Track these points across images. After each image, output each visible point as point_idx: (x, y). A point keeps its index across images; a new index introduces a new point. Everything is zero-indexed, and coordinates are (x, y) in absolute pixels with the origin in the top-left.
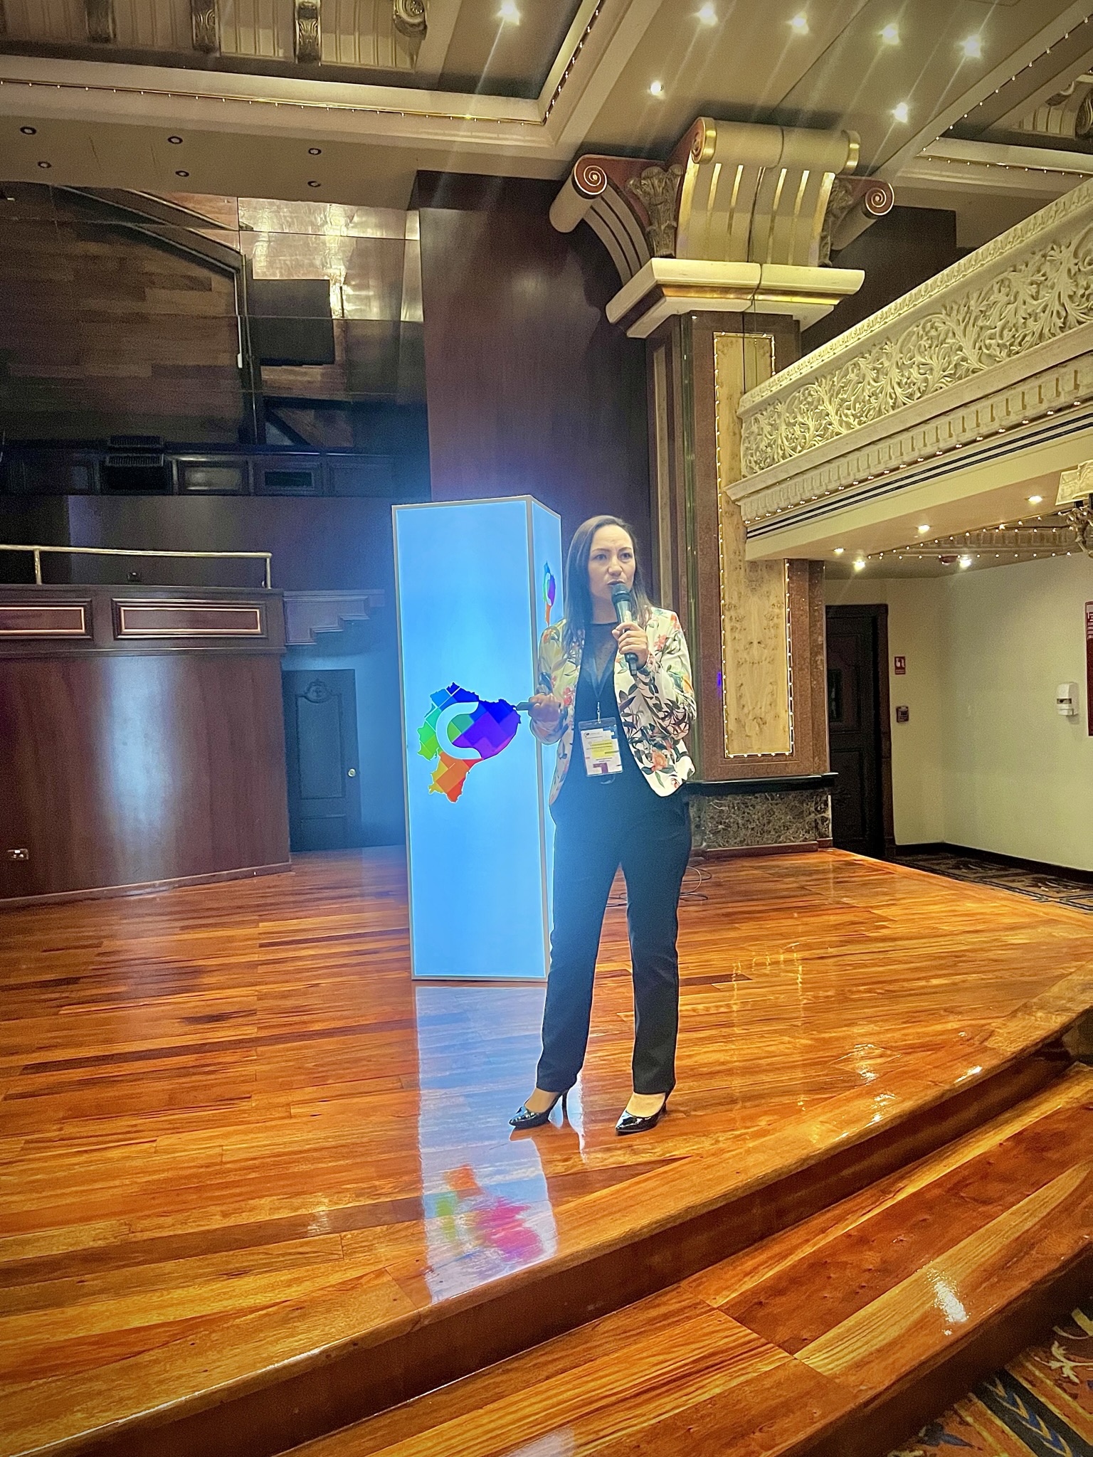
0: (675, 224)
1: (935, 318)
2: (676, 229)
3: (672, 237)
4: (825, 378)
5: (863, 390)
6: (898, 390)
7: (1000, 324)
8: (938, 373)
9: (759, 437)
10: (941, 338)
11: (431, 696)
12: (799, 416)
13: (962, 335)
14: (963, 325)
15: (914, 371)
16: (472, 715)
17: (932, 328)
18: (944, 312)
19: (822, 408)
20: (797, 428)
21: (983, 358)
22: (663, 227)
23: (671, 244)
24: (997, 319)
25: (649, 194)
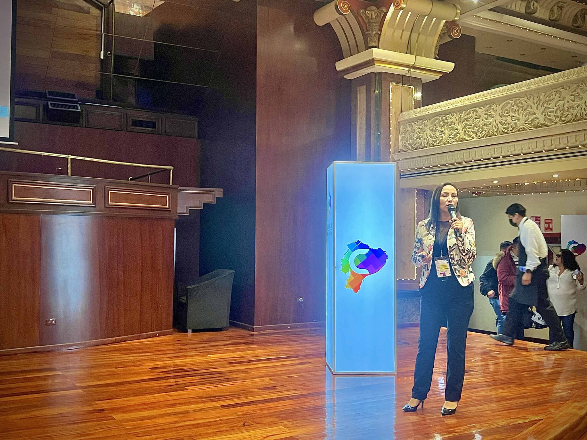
0: (379, 32)
1: (521, 99)
2: (380, 35)
3: (377, 37)
4: (457, 114)
5: (479, 122)
6: (500, 125)
7: (556, 108)
8: (522, 122)
9: (412, 133)
10: (525, 107)
11: (348, 245)
12: (438, 127)
13: (536, 109)
14: (536, 105)
15: (509, 119)
16: (366, 254)
17: (519, 103)
18: (526, 98)
19: (454, 126)
20: (437, 132)
21: (546, 120)
22: (374, 33)
23: (377, 41)
24: (554, 105)
25: (368, 17)
